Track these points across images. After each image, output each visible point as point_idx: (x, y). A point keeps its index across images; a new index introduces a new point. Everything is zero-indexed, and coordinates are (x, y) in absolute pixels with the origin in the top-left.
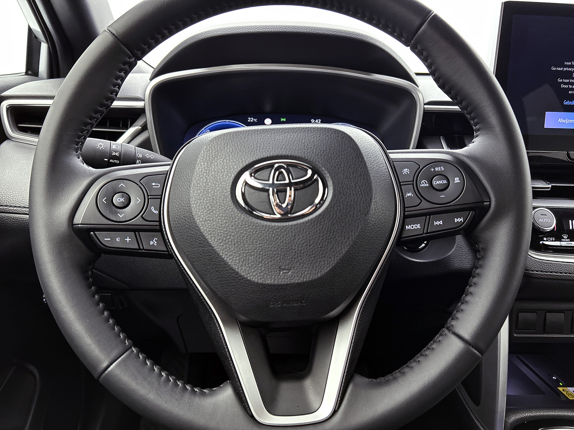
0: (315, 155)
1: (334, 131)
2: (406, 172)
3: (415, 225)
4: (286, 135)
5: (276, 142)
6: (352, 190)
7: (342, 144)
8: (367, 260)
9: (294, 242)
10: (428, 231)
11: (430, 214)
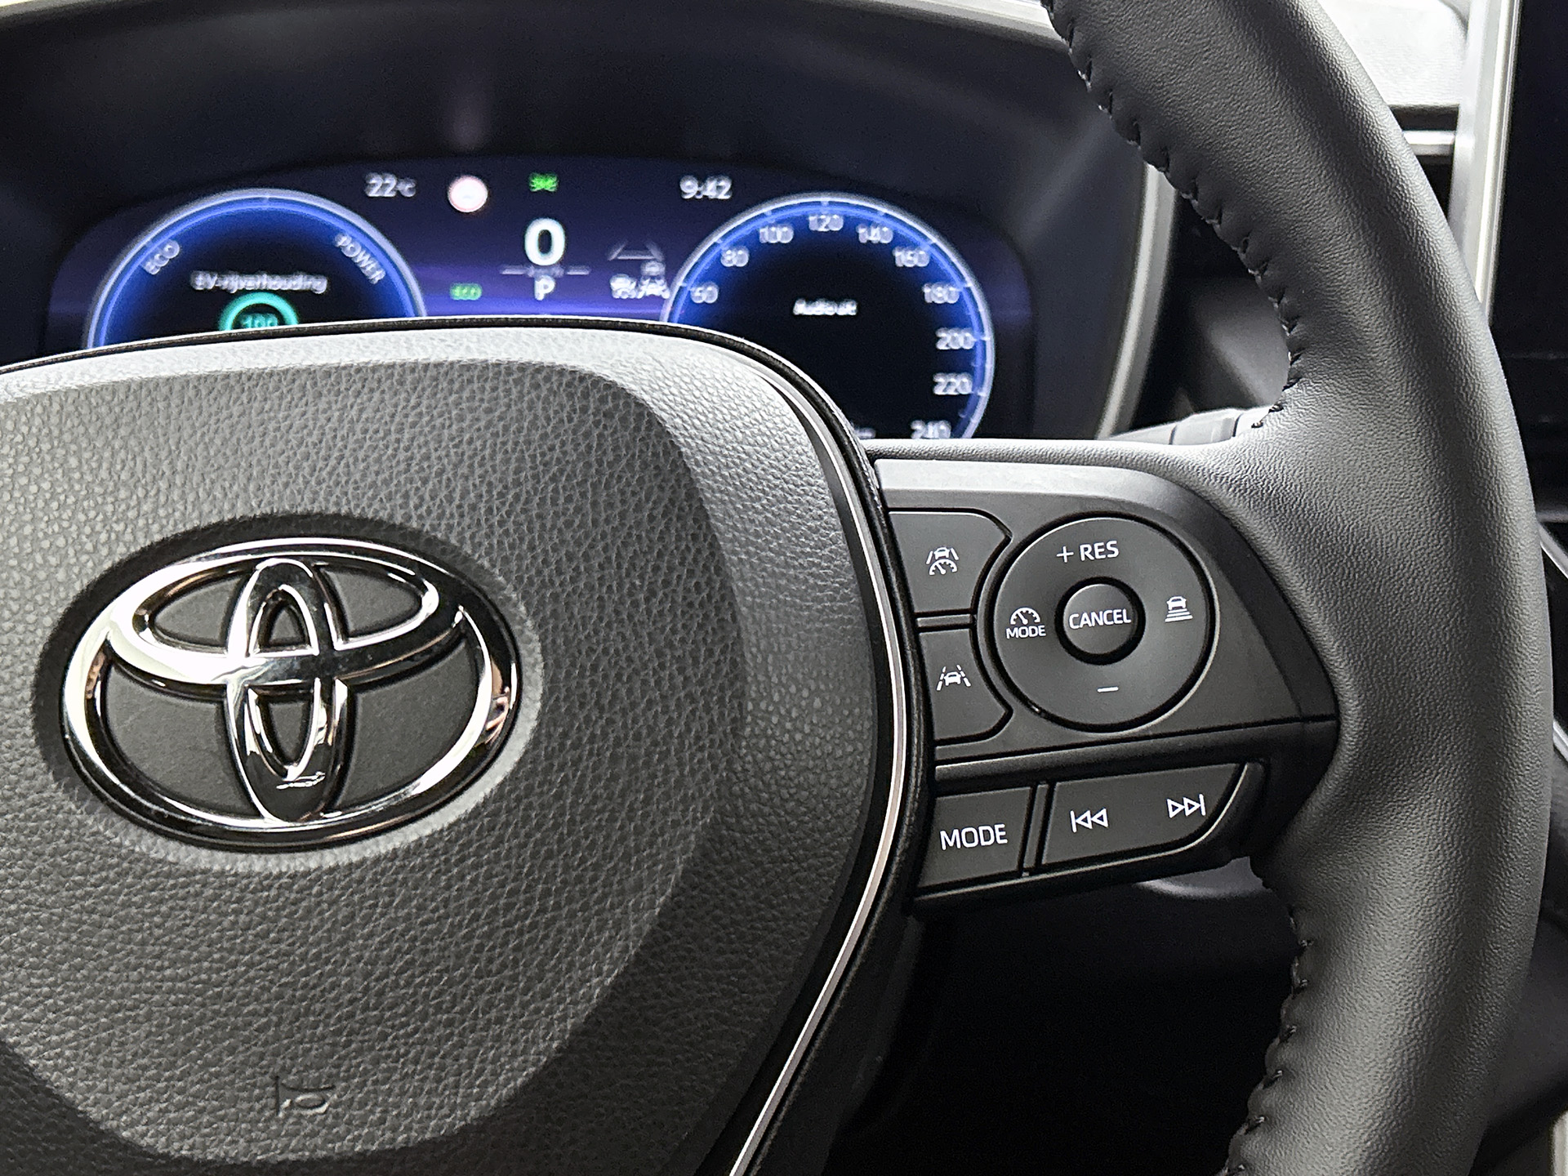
0: (460, 506)
1: (565, 381)
2: (944, 566)
3: (981, 829)
4: (322, 405)
5: (267, 442)
6: (645, 682)
7: (600, 445)
8: (724, 1021)
9: (347, 953)
10: (1044, 862)
11: (1053, 774)
